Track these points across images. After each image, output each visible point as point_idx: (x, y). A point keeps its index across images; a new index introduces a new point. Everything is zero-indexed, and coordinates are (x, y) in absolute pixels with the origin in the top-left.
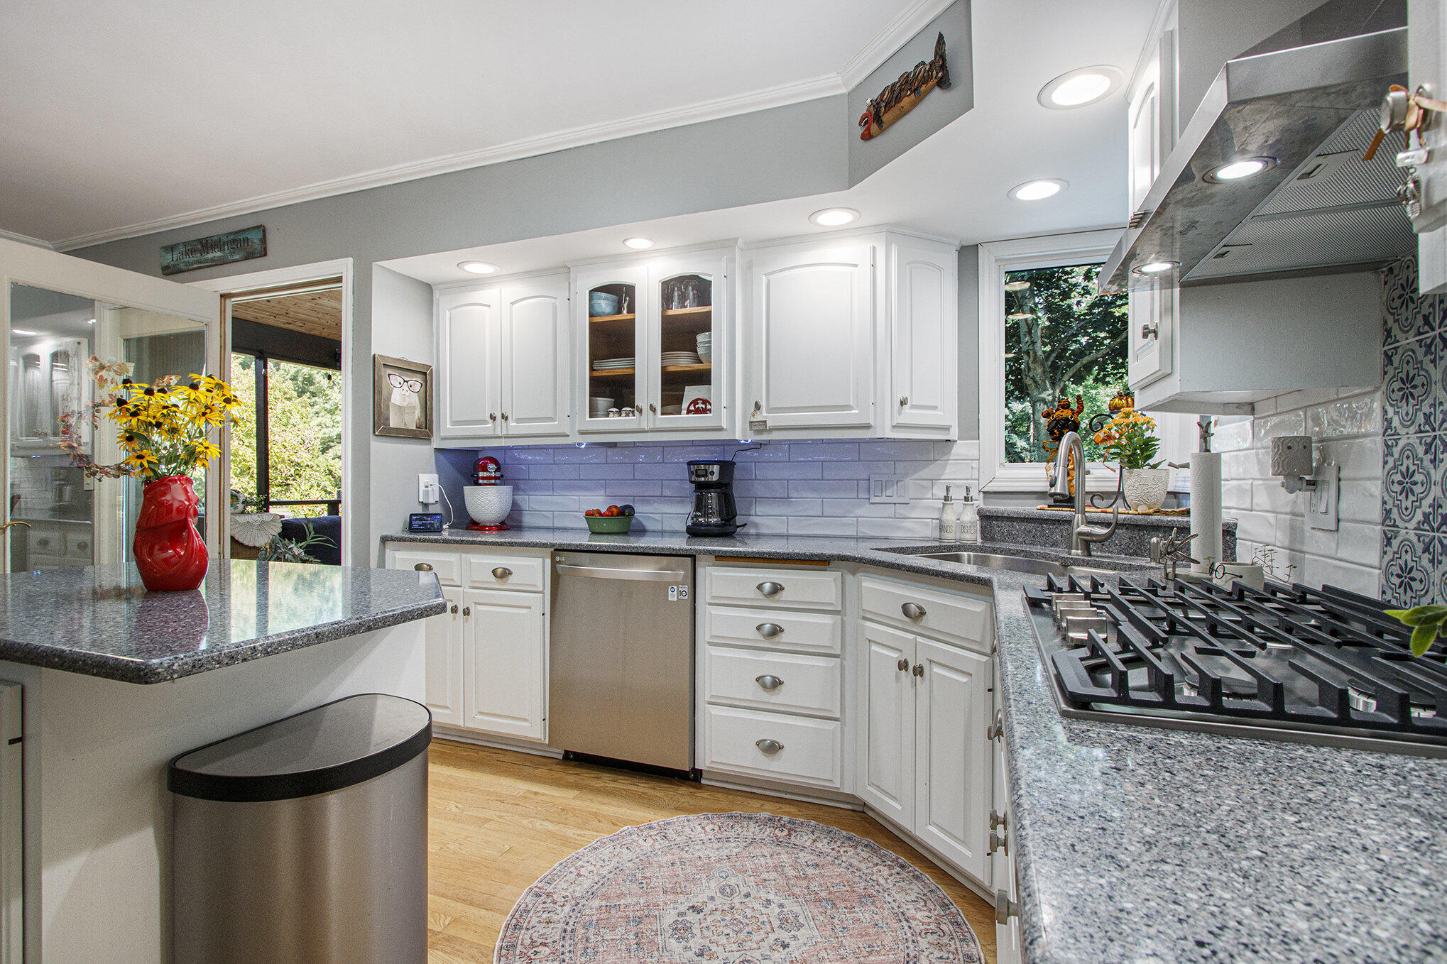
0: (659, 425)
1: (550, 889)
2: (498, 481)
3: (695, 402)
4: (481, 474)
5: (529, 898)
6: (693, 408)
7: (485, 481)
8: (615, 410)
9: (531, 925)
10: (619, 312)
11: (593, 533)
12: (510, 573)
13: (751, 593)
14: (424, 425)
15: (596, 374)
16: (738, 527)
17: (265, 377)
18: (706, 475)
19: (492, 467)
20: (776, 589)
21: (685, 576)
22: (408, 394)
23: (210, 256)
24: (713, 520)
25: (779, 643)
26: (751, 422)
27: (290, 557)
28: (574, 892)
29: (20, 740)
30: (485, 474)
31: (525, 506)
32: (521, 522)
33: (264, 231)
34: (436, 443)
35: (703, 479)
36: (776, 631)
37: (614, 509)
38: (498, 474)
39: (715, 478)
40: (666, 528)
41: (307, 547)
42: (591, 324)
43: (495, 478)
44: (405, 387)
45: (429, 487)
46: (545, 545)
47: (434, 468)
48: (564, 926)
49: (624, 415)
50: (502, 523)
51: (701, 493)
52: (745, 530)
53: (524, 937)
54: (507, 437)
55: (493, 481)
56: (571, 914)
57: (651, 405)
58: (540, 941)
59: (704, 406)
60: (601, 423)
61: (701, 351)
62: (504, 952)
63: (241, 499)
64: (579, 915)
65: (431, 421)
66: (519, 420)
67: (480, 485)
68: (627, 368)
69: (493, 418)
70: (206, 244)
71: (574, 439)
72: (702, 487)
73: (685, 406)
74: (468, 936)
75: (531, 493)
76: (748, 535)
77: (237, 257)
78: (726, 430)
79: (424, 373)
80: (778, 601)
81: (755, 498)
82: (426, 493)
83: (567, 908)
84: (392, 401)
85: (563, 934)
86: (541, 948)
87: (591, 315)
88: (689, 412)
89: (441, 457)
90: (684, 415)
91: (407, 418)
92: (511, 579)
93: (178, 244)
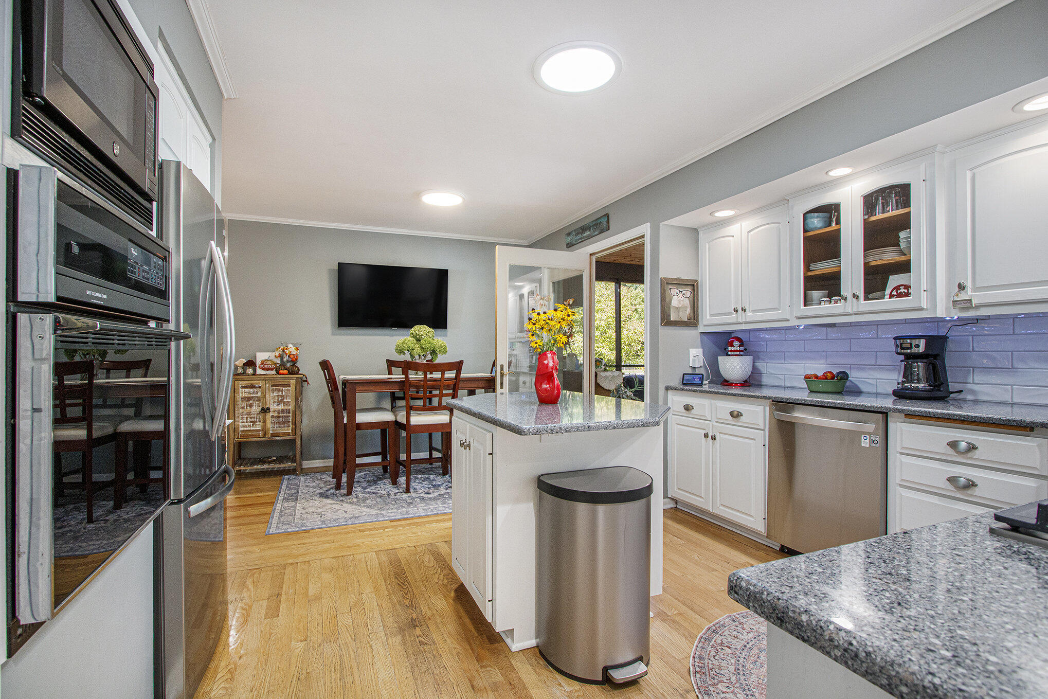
0: (861, 309)
1: (743, 620)
2: (741, 353)
3: (897, 288)
4: (730, 348)
5: (727, 620)
6: (895, 294)
7: (733, 353)
8: (826, 299)
9: (724, 634)
10: (830, 225)
11: (811, 392)
12: (742, 415)
13: (942, 448)
14: (692, 318)
15: (810, 274)
16: (952, 393)
17: (620, 293)
18: (911, 348)
19: (736, 343)
20: (972, 448)
21: (876, 429)
22: (682, 299)
23: (585, 235)
24: (921, 386)
25: (972, 496)
26: (954, 302)
27: (625, 397)
28: (759, 628)
29: (492, 454)
30: (732, 348)
31: (764, 370)
32: (761, 382)
33: (608, 216)
34: (701, 329)
35: (909, 351)
36: (970, 485)
37: (828, 374)
38: (742, 348)
39: (922, 349)
40: (880, 391)
41: (636, 391)
42: (805, 238)
43: (740, 351)
44: (680, 295)
45: (696, 357)
46: (765, 398)
47: (700, 345)
48: (746, 644)
49: (833, 302)
50: (746, 381)
51: (908, 362)
52: (961, 396)
53: (717, 638)
54: (746, 323)
55: (738, 353)
56: (752, 639)
57: (854, 294)
58: (727, 644)
59: (906, 291)
60: (813, 309)
61: (903, 245)
62: (703, 640)
63: (603, 363)
64: (758, 642)
65: (698, 315)
66: (754, 311)
67: (729, 355)
68: (835, 267)
69: (736, 311)
70: (584, 229)
71: (794, 322)
72: (910, 358)
73: (888, 292)
74: (686, 625)
75: (769, 361)
76: (965, 400)
77: (596, 233)
78: (926, 310)
79: (693, 286)
80: (971, 458)
81: (973, 368)
82: (694, 361)
83: (751, 635)
84: (672, 304)
85: (743, 647)
86: (726, 648)
87: (805, 231)
88: (891, 296)
89: (704, 337)
90: (887, 299)
91: (681, 314)
92: (742, 419)
93: (572, 231)
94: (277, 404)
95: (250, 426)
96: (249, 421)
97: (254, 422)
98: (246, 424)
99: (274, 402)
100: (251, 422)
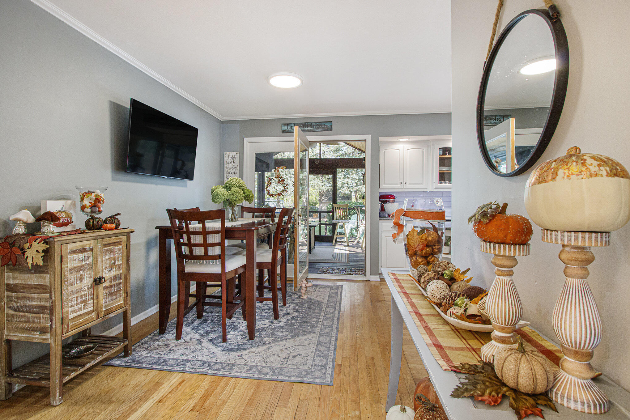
10: (444, 154)
23: (306, 129)
33: (332, 123)
54: (405, 189)
60: (442, 185)
69: (401, 183)
70: (305, 125)
77: (319, 130)
93: (291, 124)
94: (108, 269)
95: (80, 309)
96: (79, 301)
97: (84, 302)
98: (76, 307)
99: (106, 268)
100: (82, 302)
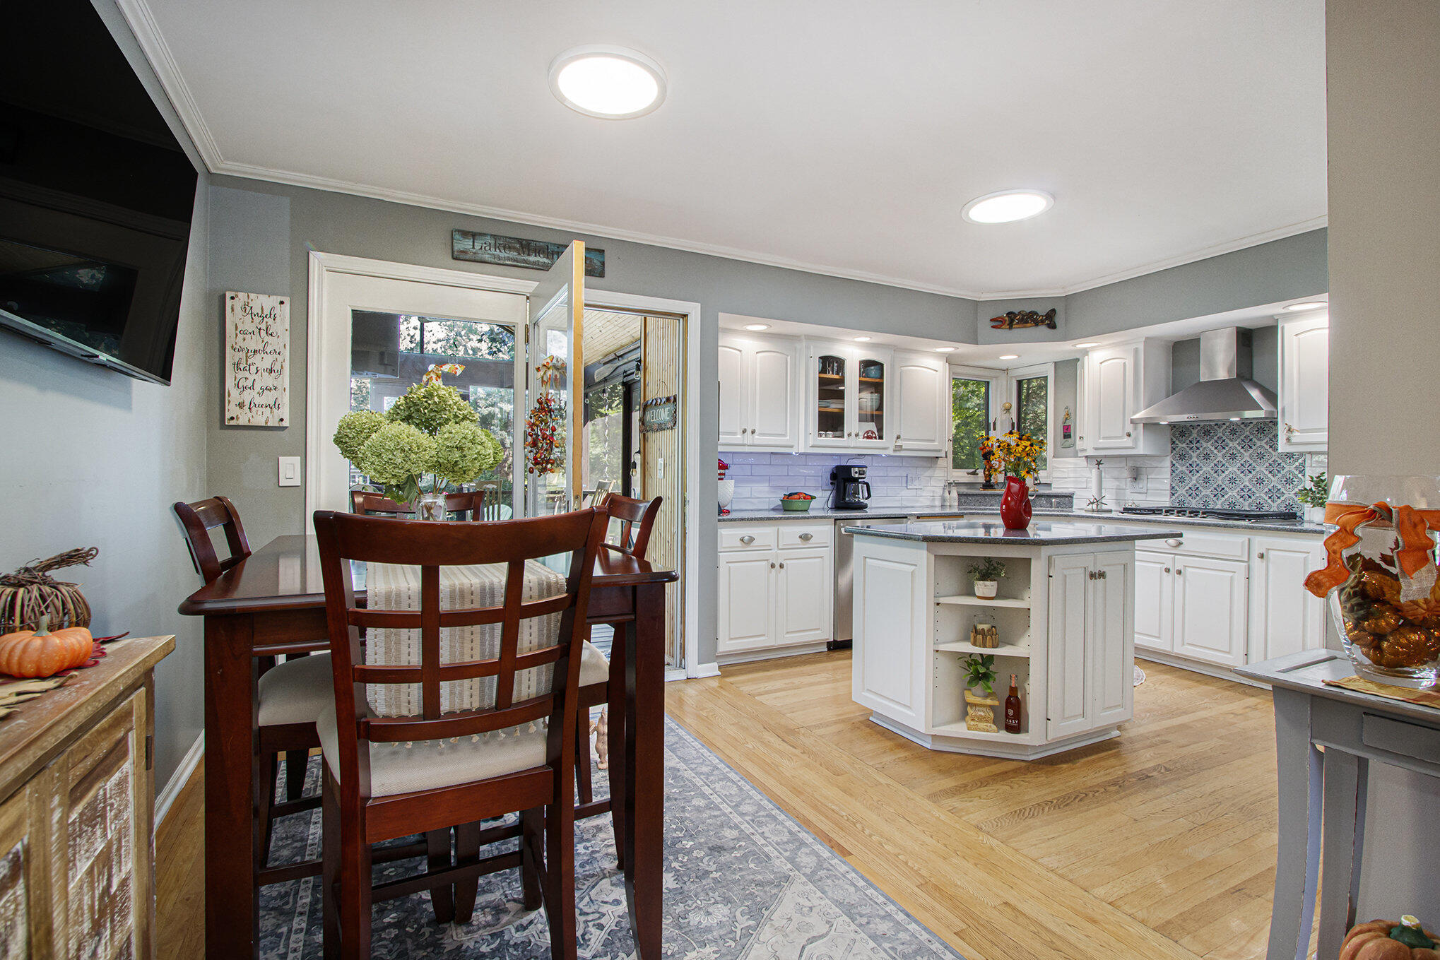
0: (859, 445)
3: (867, 432)
6: (866, 435)
12: (810, 537)
15: (822, 410)
23: (532, 258)
26: (895, 446)
33: (604, 255)
42: (818, 378)
54: (755, 446)
57: (855, 432)
59: (872, 435)
60: (825, 440)
68: (840, 407)
69: (744, 432)
70: (527, 246)
78: (889, 449)
88: (864, 437)
92: (811, 541)
93: (485, 235)
